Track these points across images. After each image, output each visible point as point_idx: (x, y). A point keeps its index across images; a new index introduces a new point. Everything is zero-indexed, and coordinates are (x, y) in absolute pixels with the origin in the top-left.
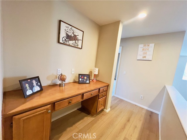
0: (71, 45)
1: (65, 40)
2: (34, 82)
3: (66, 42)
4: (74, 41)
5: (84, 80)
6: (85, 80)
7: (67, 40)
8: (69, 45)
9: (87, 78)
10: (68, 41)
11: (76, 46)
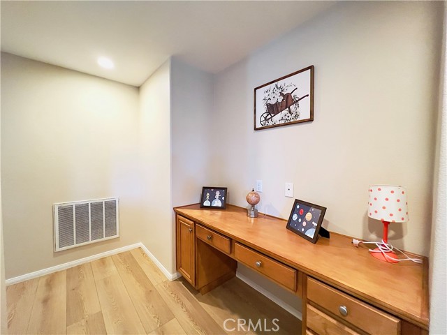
0: (277, 123)
1: (265, 118)
2: (218, 194)
3: (267, 123)
4: (285, 111)
5: (302, 221)
6: (304, 224)
7: (269, 116)
8: (275, 126)
9: (312, 220)
10: (272, 117)
11: (292, 121)
